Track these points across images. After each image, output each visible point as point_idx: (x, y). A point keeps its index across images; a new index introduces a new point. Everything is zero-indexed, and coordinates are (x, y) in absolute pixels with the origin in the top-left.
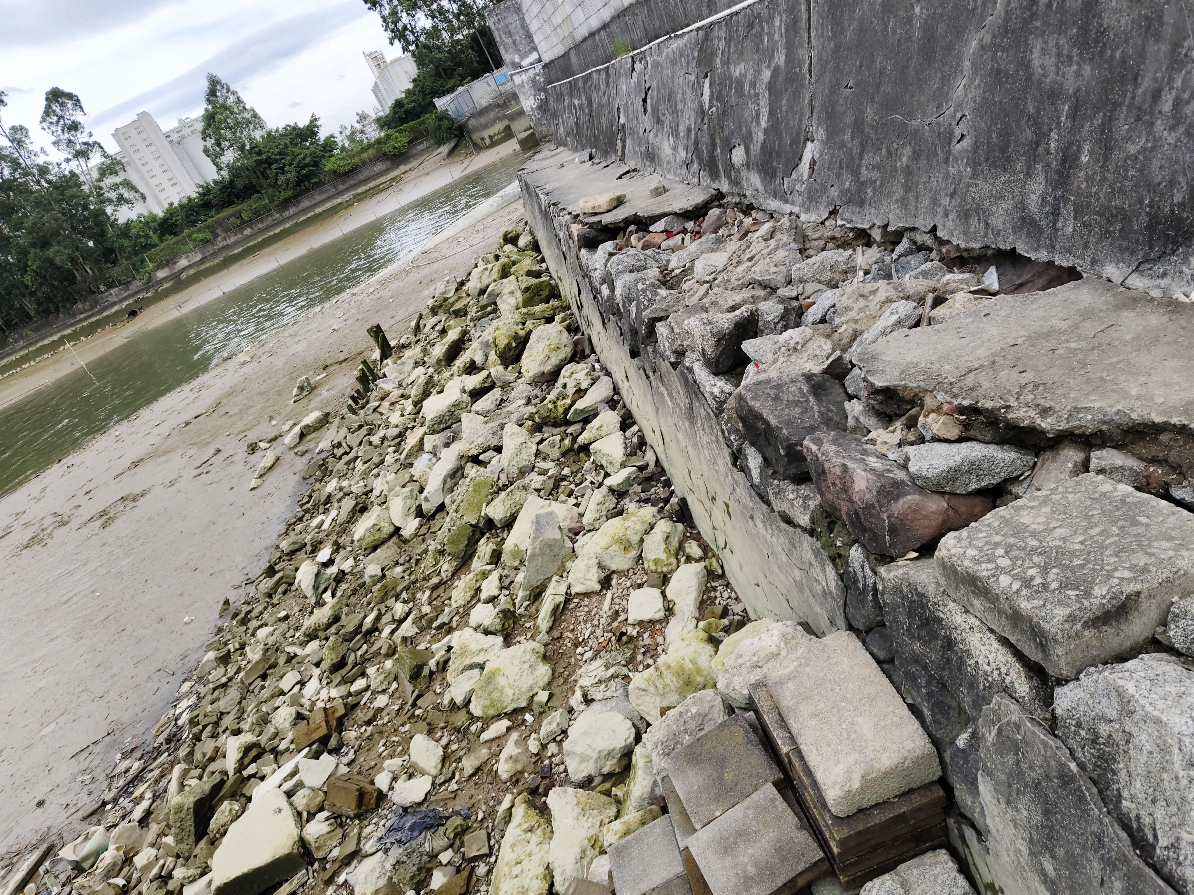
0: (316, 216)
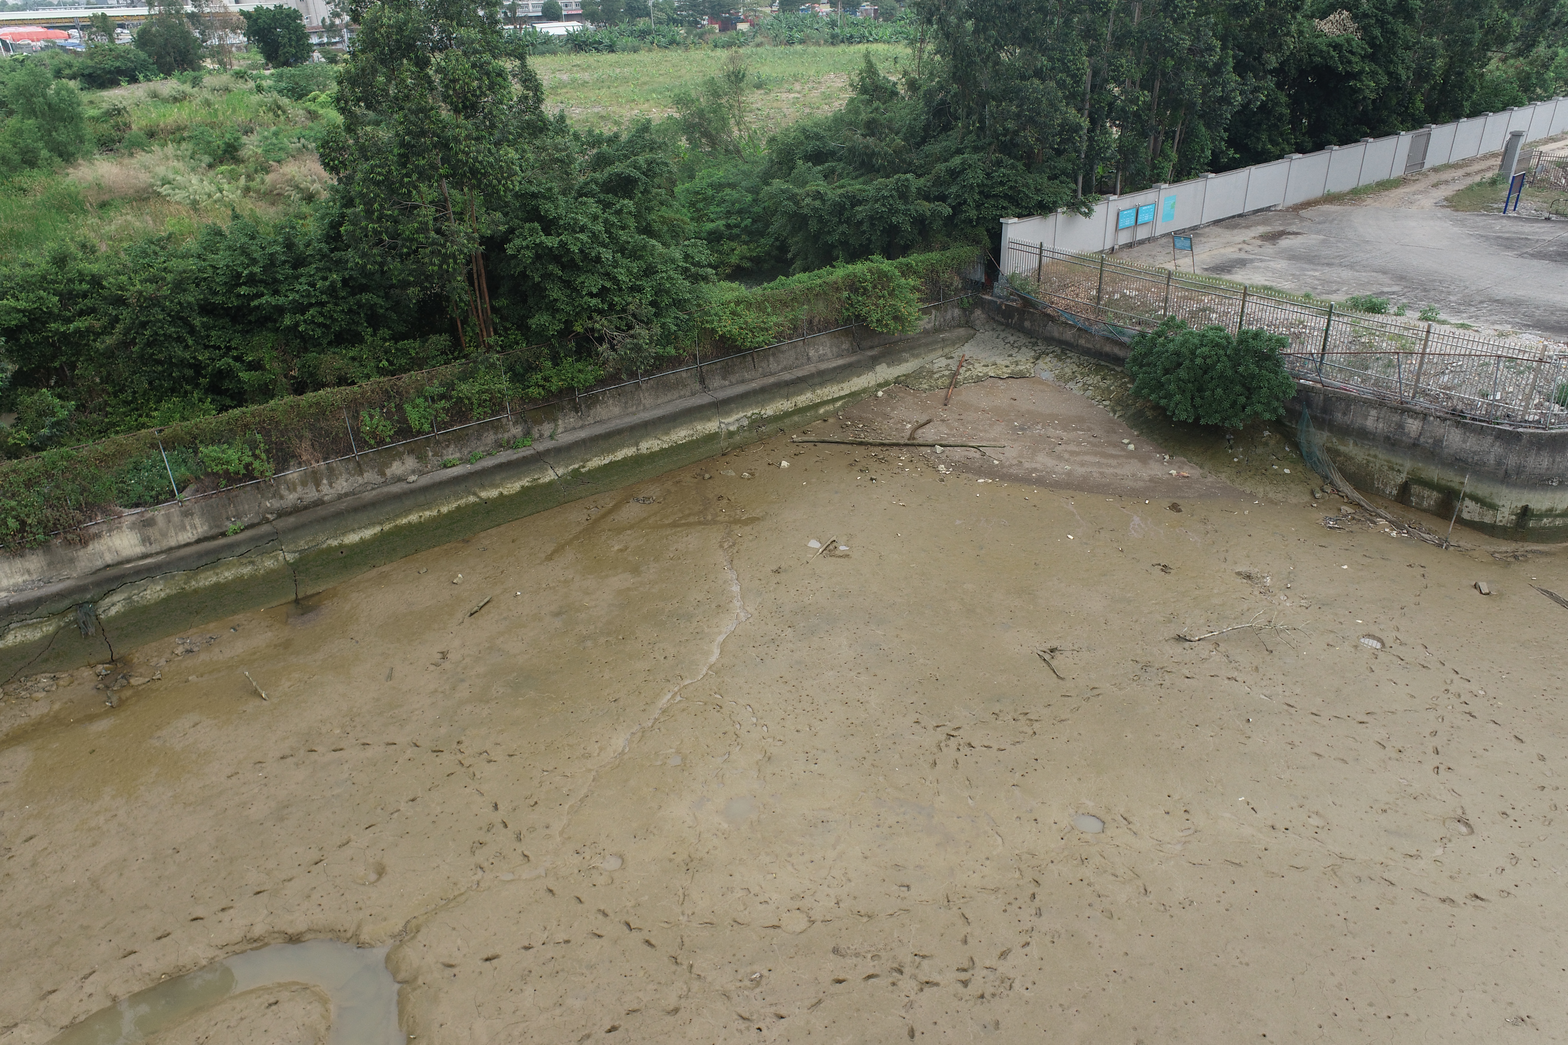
0: (637, 461)
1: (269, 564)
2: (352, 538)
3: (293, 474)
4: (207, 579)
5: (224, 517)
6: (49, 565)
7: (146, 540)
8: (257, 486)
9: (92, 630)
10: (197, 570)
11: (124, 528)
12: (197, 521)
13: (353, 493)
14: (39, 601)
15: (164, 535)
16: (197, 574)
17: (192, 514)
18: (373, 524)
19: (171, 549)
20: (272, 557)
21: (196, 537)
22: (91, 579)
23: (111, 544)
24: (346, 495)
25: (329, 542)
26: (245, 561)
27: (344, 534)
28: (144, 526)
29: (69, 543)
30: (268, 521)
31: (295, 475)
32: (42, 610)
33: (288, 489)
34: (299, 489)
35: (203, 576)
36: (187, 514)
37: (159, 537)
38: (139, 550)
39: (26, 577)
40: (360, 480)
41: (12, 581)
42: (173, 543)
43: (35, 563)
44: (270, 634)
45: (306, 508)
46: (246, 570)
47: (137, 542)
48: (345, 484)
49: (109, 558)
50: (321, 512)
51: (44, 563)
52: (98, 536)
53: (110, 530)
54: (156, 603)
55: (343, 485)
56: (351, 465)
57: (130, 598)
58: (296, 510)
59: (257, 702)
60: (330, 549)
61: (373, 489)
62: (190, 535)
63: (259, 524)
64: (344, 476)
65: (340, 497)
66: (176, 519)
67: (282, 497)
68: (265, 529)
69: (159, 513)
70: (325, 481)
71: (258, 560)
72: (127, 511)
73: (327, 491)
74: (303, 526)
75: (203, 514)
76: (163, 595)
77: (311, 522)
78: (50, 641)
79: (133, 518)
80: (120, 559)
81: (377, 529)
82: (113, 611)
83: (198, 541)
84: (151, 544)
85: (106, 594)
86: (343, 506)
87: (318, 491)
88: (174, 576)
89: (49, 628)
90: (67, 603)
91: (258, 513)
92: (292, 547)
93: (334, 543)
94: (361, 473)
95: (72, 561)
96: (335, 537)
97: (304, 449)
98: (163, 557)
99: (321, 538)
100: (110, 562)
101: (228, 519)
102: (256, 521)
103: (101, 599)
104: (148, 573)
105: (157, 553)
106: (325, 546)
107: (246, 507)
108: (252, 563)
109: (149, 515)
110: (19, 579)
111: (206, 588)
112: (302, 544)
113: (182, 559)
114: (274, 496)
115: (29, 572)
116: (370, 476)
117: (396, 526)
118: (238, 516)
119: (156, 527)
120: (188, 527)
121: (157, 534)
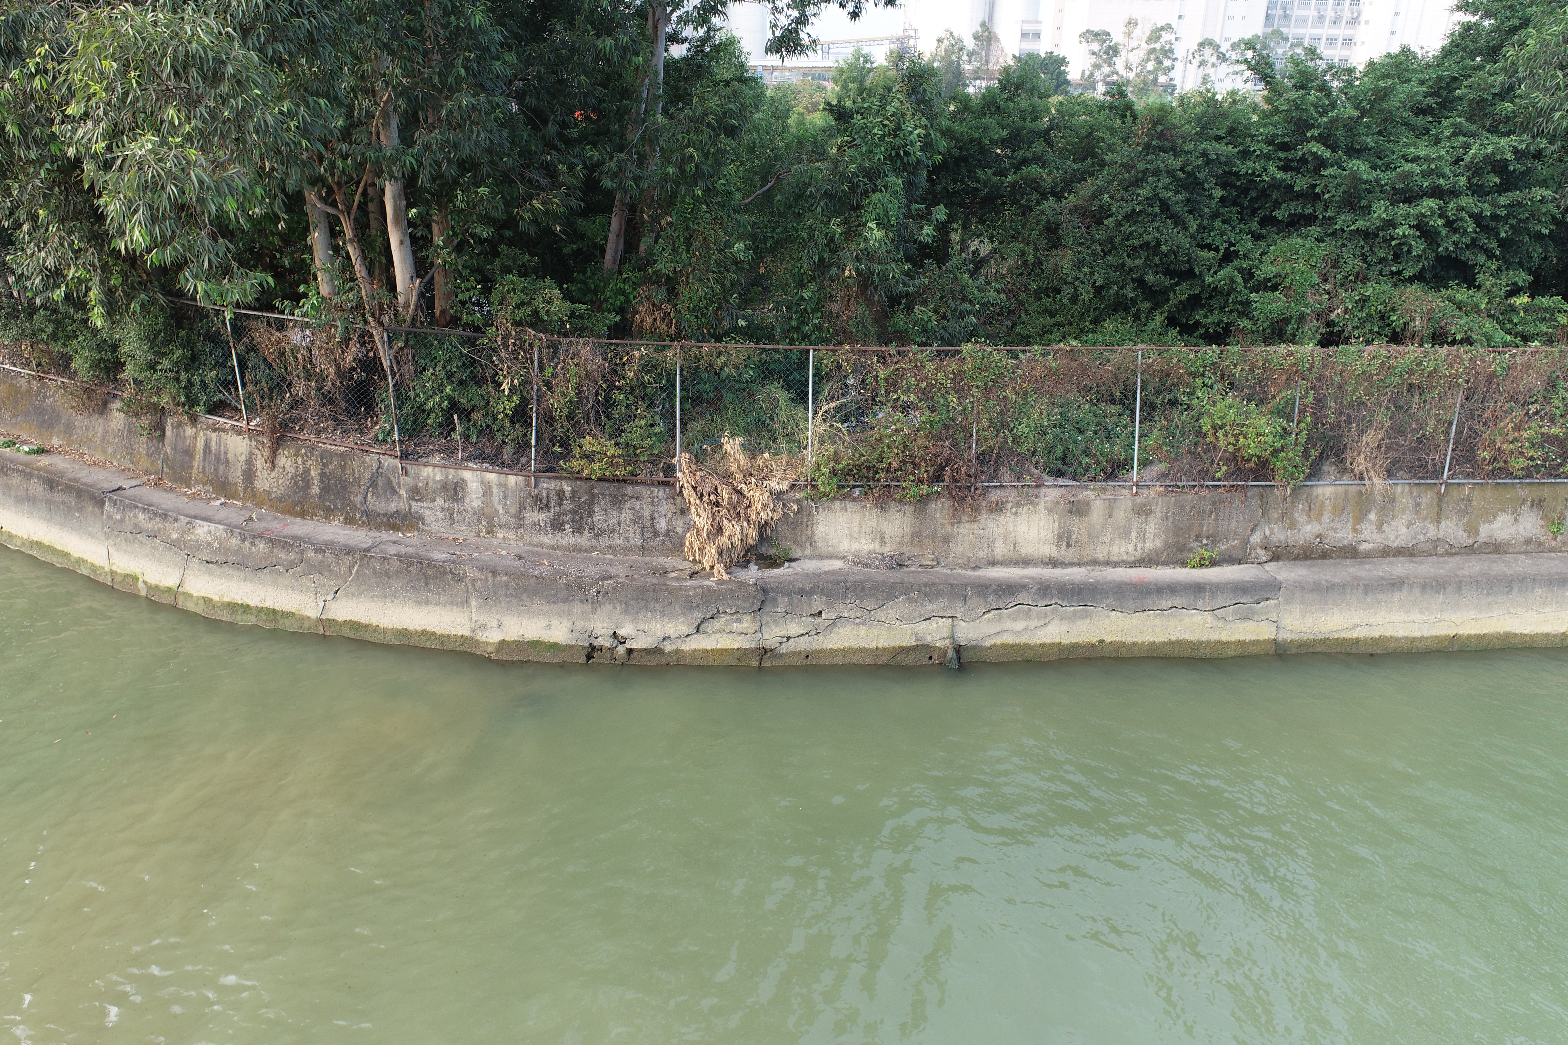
3: (1327, 488)
6: (914, 535)
7: (1064, 538)
8: (1263, 495)
11: (1041, 507)
12: (1152, 527)
13: (1411, 552)
14: (890, 593)
15: (1093, 537)
17: (1148, 513)
19: (1095, 564)
21: (1138, 555)
23: (1011, 527)
24: (1399, 551)
28: (1070, 512)
29: (955, 507)
30: (1256, 560)
31: (1330, 491)
32: (890, 610)
33: (1309, 513)
34: (1326, 518)
36: (1140, 510)
37: (1084, 537)
38: (1049, 550)
39: (876, 546)
40: (1432, 530)
41: (855, 546)
42: (1103, 552)
43: (896, 524)
45: (1325, 552)
47: (1050, 536)
48: (1403, 530)
49: (1001, 550)
50: (1353, 570)
51: (908, 530)
52: (998, 508)
53: (1018, 505)
54: (1052, 651)
55: (1399, 531)
56: (1427, 499)
58: (1307, 552)
61: (1448, 554)
62: (1131, 548)
63: (1242, 561)
64: (1408, 516)
65: (1387, 552)
66: (1121, 514)
67: (1293, 525)
68: (1251, 574)
69: (1098, 497)
70: (1372, 516)
72: (1050, 481)
73: (1370, 534)
74: (1328, 588)
75: (1165, 518)
76: (1067, 641)
77: (1341, 585)
79: (1057, 493)
80: (1015, 555)
83: (1141, 563)
84: (1068, 546)
85: (987, 614)
86: (1397, 571)
87: (1355, 530)
88: (1094, 615)
90: (927, 608)
94: (1438, 518)
95: (948, 537)
97: (1364, 448)
98: (1080, 573)
100: (1000, 555)
101: (1198, 538)
103: (978, 619)
104: (1059, 595)
105: (1073, 564)
107: (1233, 525)
109: (1082, 495)
110: (865, 545)
113: (1113, 586)
114: (1281, 519)
115: (882, 539)
116: (1451, 528)
119: (1086, 519)
120: (1134, 535)
121: (1083, 531)
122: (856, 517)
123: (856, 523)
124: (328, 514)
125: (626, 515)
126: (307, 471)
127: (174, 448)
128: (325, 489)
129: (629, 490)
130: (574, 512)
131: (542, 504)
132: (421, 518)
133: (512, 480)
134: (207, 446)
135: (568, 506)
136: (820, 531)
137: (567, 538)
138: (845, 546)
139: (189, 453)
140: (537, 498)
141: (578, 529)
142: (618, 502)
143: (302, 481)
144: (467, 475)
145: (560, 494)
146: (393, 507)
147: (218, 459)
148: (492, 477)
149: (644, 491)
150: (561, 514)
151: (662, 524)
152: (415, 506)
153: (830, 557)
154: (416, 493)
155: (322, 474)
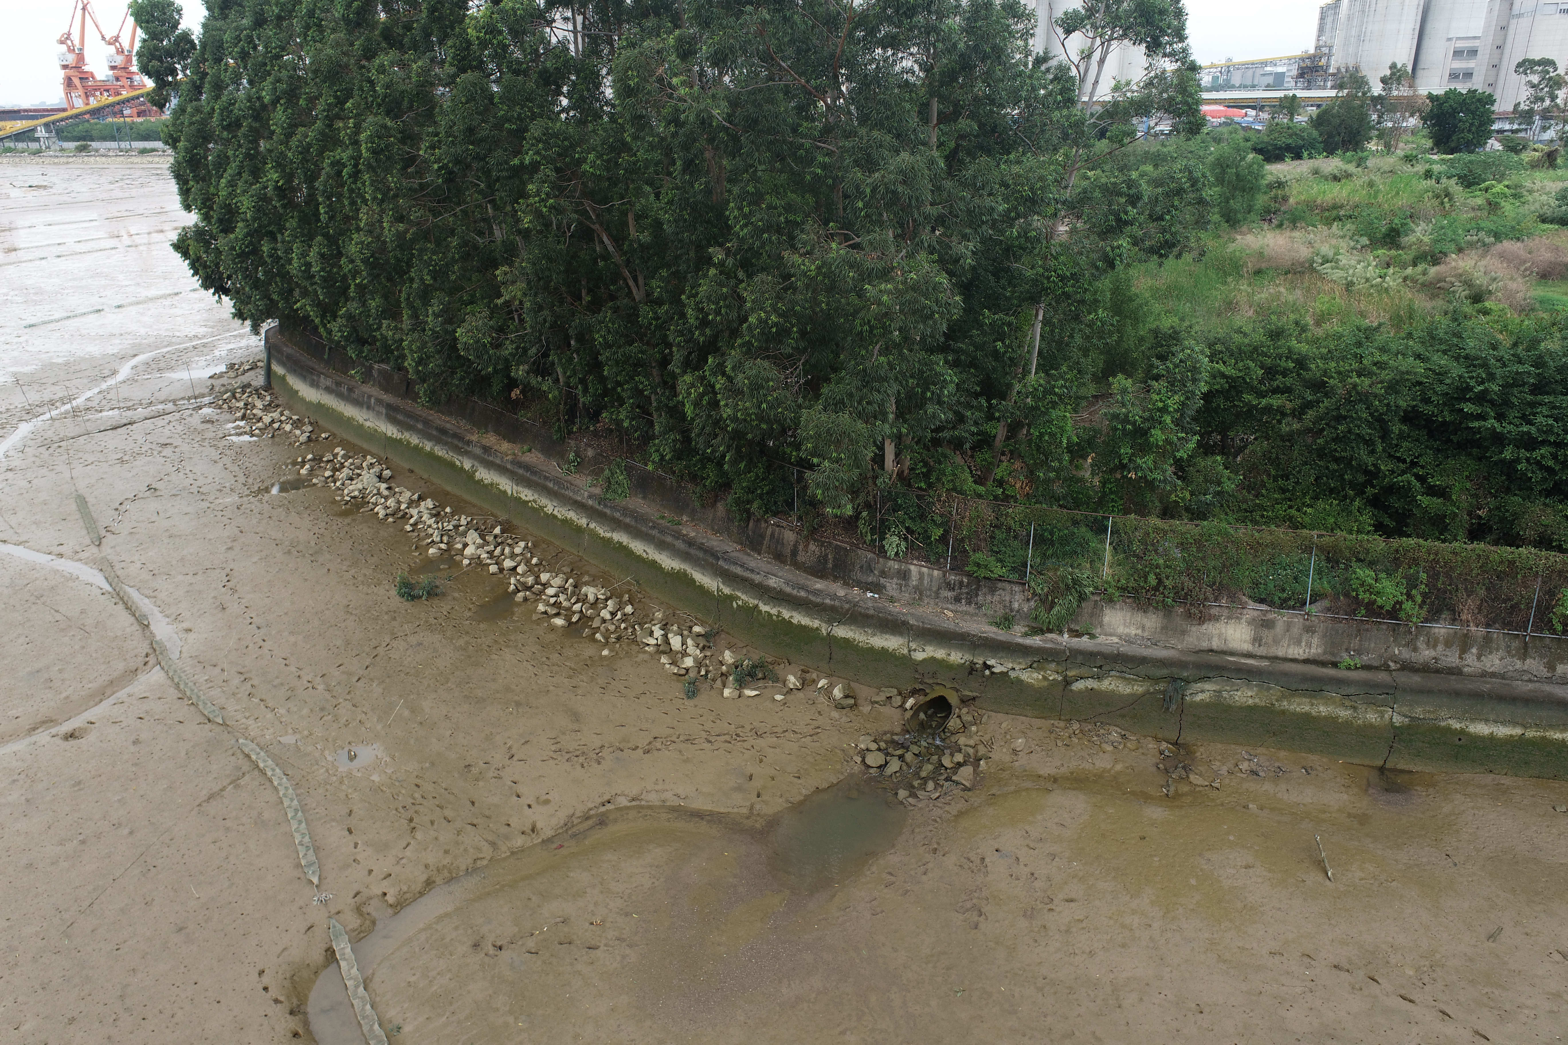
1: (1372, 717)
2: (1481, 729)
3: (1441, 629)
4: (1300, 706)
5: (1344, 647)
6: (1163, 628)
7: (1257, 640)
8: (1394, 629)
9: (1173, 707)
10: (1295, 692)
11: (1243, 621)
12: (1315, 641)
13: (1503, 676)
14: (1143, 661)
15: (1276, 641)
16: (1293, 696)
17: (1314, 632)
18: (1514, 723)
19: (1275, 659)
20: (1378, 712)
21: (1306, 656)
22: (1192, 658)
23: (1223, 630)
24: (1493, 675)
25: (1450, 722)
26: (1347, 703)
27: (1472, 720)
28: (1262, 625)
29: (1189, 615)
30: (1387, 668)
31: (1443, 631)
32: (1142, 670)
33: (1428, 643)
34: (1440, 648)
35: (1297, 700)
36: (1309, 630)
37: (1270, 641)
38: (1247, 647)
39: (1139, 632)
40: (1518, 664)
41: (1127, 631)
42: (1281, 653)
43: (1152, 621)
44: (1345, 797)
45: (1437, 671)
46: (1344, 714)
47: (1248, 638)
48: (1498, 662)
49: (1215, 644)
50: (1454, 683)
51: (1159, 625)
52: (1217, 619)
53: (1229, 618)
54: (1241, 708)
55: (1494, 662)
56: (1516, 644)
57: (1220, 692)
58: (1425, 669)
59: (1320, 877)
60: (1448, 730)
61: (1530, 681)
62: (1301, 651)
63: (1377, 668)
64: (1501, 653)
65: (1484, 674)
66: (1296, 631)
67: (1415, 649)
68: (1382, 677)
69: (1282, 618)
70: (1474, 650)
71: (1362, 708)
72: (1251, 604)
73: (1472, 662)
74: (1429, 692)
75: (1324, 636)
76: (1250, 702)
77: (1440, 691)
78: (1135, 700)
79: (1256, 613)
80: (1225, 648)
81: (1517, 731)
82: (1199, 698)
83: (1306, 661)
84: (1260, 645)
85: (1201, 679)
86: (1486, 687)
87: (1461, 658)
88: (1269, 689)
89: (1139, 689)
90: (1165, 672)
91: (1381, 656)
92: (1405, 709)
93: (1456, 725)
94: (1524, 657)
95: (1183, 632)
96: (1460, 720)
97: (1468, 607)
98: (1265, 663)
99: (1443, 714)
100: (1215, 647)
101: (1347, 650)
102: (1375, 664)
103: (1195, 681)
104: (1247, 674)
105: (1262, 657)
106: (1443, 724)
107: (1373, 645)
108: (1355, 708)
109: (1271, 616)
110: (1133, 631)
111: (1294, 714)
112: (1419, 712)
113: (1285, 674)
114: (1407, 645)
115: (1143, 628)
116: (1534, 665)
117: (1544, 738)
118: (1359, 652)
119: (1272, 631)
120: (1303, 644)
121: (1270, 638)
122: (1129, 614)
123: (1128, 618)
124: (835, 579)
125: (996, 598)
126: (827, 555)
127: (754, 532)
128: (835, 566)
129: (1000, 585)
130: (967, 593)
131: (950, 587)
132: (885, 587)
133: (936, 573)
134: (772, 535)
135: (964, 590)
136: (1106, 619)
137: (963, 607)
138: (1121, 630)
139: (762, 536)
140: (949, 584)
141: (969, 603)
142: (993, 591)
143: (823, 560)
144: (912, 567)
145: (961, 583)
146: (870, 579)
147: (778, 542)
148: (925, 570)
149: (1007, 586)
150: (961, 594)
151: (1016, 605)
152: (882, 580)
153: (1111, 635)
154: (883, 574)
155: (835, 558)
